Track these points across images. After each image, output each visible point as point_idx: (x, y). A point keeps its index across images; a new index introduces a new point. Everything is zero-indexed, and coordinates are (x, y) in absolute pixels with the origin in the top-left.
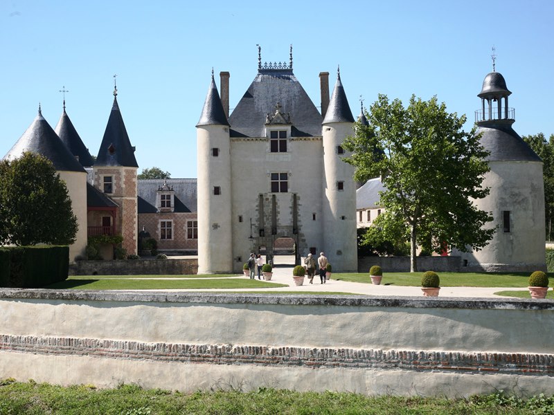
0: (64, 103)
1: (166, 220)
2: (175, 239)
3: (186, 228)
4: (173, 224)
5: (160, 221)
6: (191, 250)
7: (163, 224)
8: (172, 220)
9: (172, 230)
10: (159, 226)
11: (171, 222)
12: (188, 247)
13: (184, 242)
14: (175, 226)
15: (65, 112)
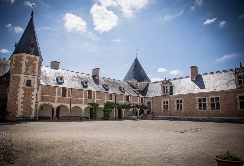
0: (136, 54)
1: (166, 100)
2: (170, 110)
3: (175, 104)
4: (169, 102)
5: (163, 100)
6: (179, 117)
7: (164, 102)
8: (168, 100)
9: (169, 105)
10: (162, 103)
11: (168, 101)
12: (177, 116)
13: (175, 112)
14: (170, 103)
15: (136, 57)
